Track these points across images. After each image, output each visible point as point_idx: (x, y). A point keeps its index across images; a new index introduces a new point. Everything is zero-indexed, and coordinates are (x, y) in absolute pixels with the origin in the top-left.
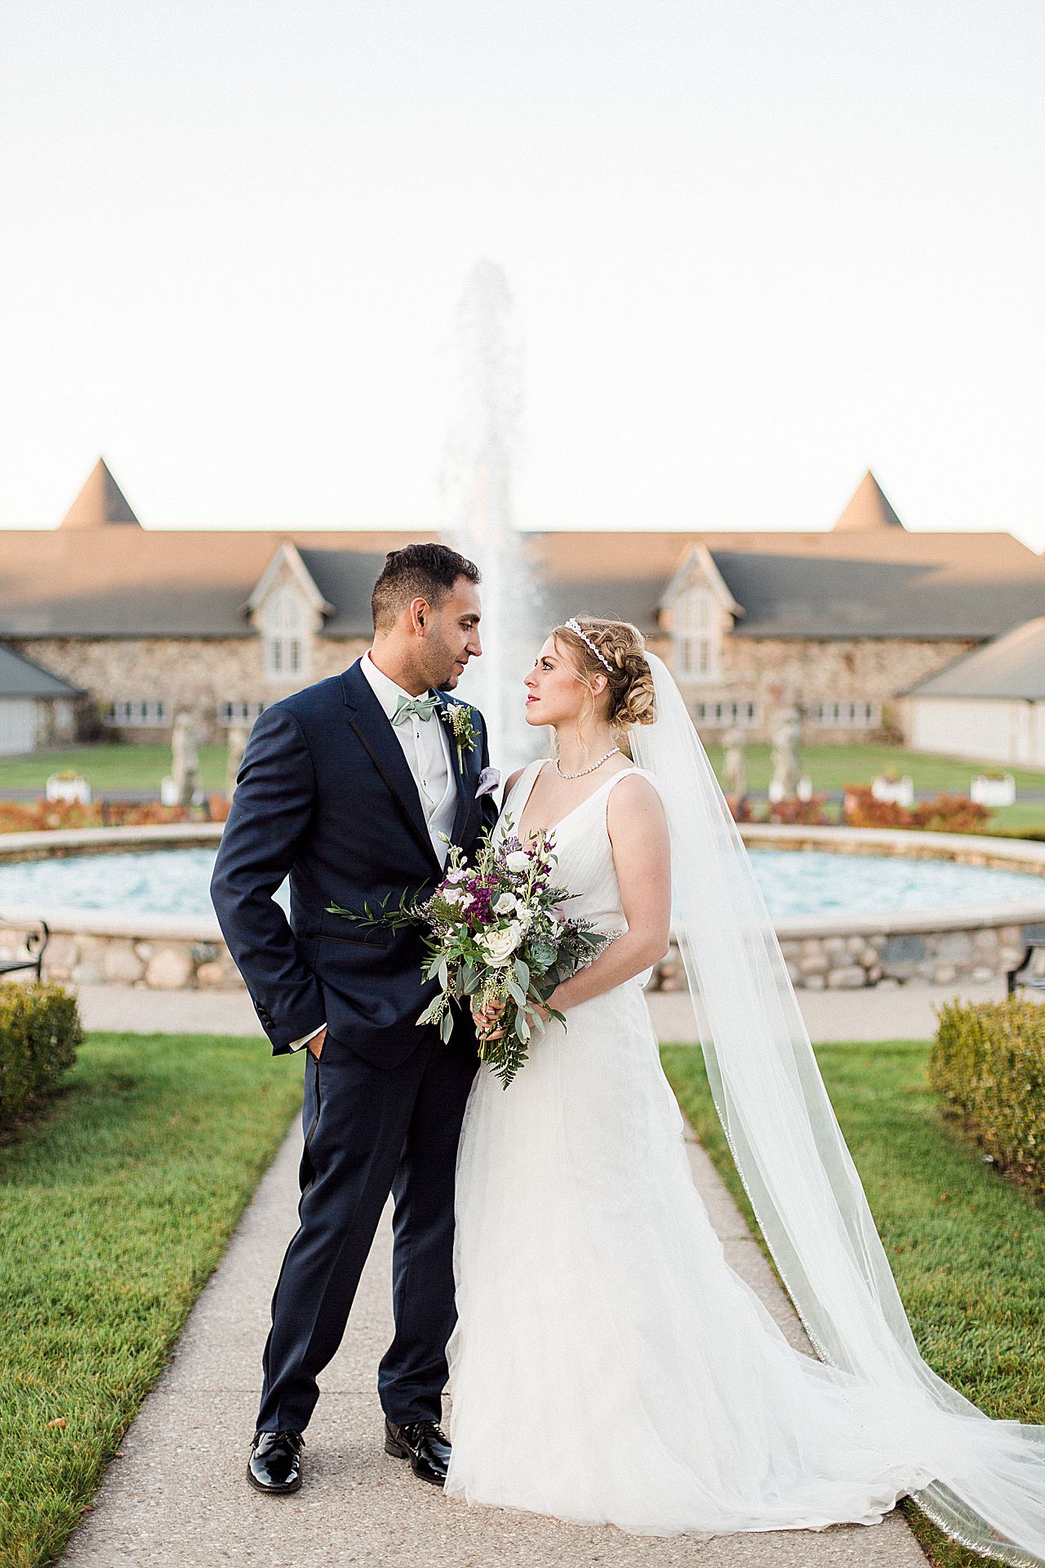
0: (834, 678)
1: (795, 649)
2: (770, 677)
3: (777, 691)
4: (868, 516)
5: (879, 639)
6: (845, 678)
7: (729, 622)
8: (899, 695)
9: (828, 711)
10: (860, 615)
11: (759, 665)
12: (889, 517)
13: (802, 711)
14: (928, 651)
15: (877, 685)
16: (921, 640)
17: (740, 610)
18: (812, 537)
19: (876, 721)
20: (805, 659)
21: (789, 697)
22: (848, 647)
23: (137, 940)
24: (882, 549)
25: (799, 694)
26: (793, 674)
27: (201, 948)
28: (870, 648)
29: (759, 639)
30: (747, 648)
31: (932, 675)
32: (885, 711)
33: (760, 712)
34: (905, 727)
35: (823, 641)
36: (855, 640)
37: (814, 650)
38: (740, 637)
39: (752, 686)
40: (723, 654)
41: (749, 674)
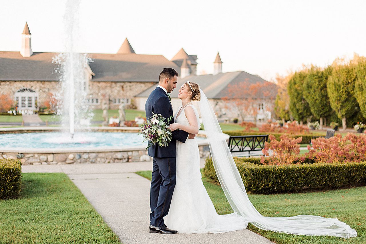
0: (119, 91)
1: (109, 85)
2: (102, 92)
3: (104, 96)
4: (126, 50)
5: (130, 82)
6: (122, 91)
7: (91, 77)
8: (135, 97)
9: (117, 101)
10: (125, 76)
11: (99, 89)
12: (132, 51)
13: (110, 100)
14: (142, 85)
15: (130, 94)
16: (141, 82)
17: (94, 74)
18: (112, 55)
19: (129, 103)
20: (111, 87)
21: (107, 97)
22: (122, 84)
23: (3, 153)
24: (130, 58)
25: (110, 96)
26: (108, 91)
27: (20, 155)
28: (129, 84)
29: (99, 82)
30: (96, 84)
31: (144, 91)
32: (132, 101)
33: (99, 101)
34: (137, 105)
35: (116, 82)
36: (124, 82)
37: (114, 85)
38: (94, 82)
39: (98, 94)
40: (89, 86)
41: (97, 92)
